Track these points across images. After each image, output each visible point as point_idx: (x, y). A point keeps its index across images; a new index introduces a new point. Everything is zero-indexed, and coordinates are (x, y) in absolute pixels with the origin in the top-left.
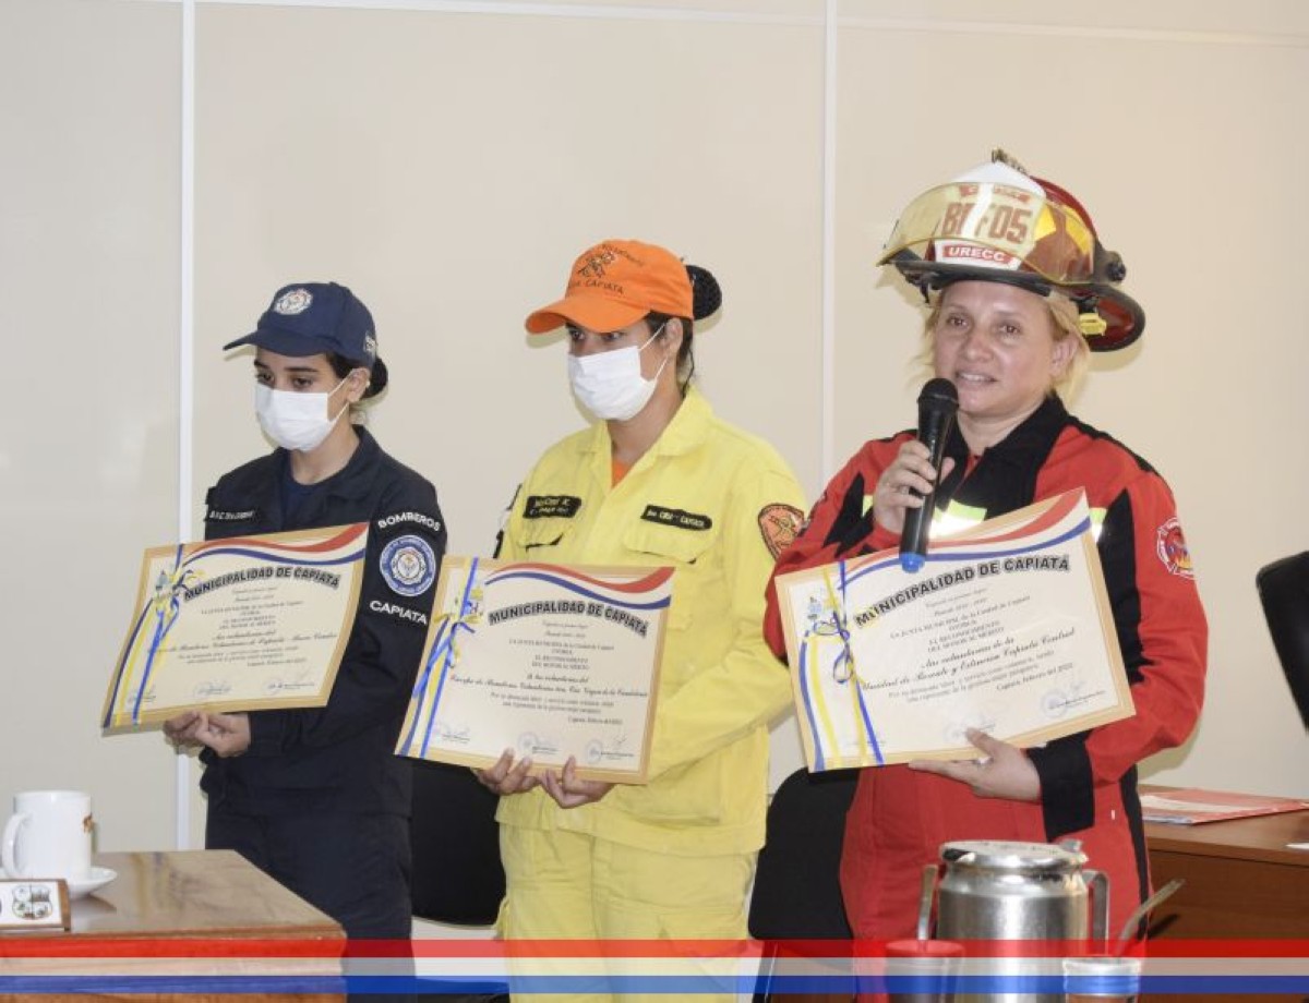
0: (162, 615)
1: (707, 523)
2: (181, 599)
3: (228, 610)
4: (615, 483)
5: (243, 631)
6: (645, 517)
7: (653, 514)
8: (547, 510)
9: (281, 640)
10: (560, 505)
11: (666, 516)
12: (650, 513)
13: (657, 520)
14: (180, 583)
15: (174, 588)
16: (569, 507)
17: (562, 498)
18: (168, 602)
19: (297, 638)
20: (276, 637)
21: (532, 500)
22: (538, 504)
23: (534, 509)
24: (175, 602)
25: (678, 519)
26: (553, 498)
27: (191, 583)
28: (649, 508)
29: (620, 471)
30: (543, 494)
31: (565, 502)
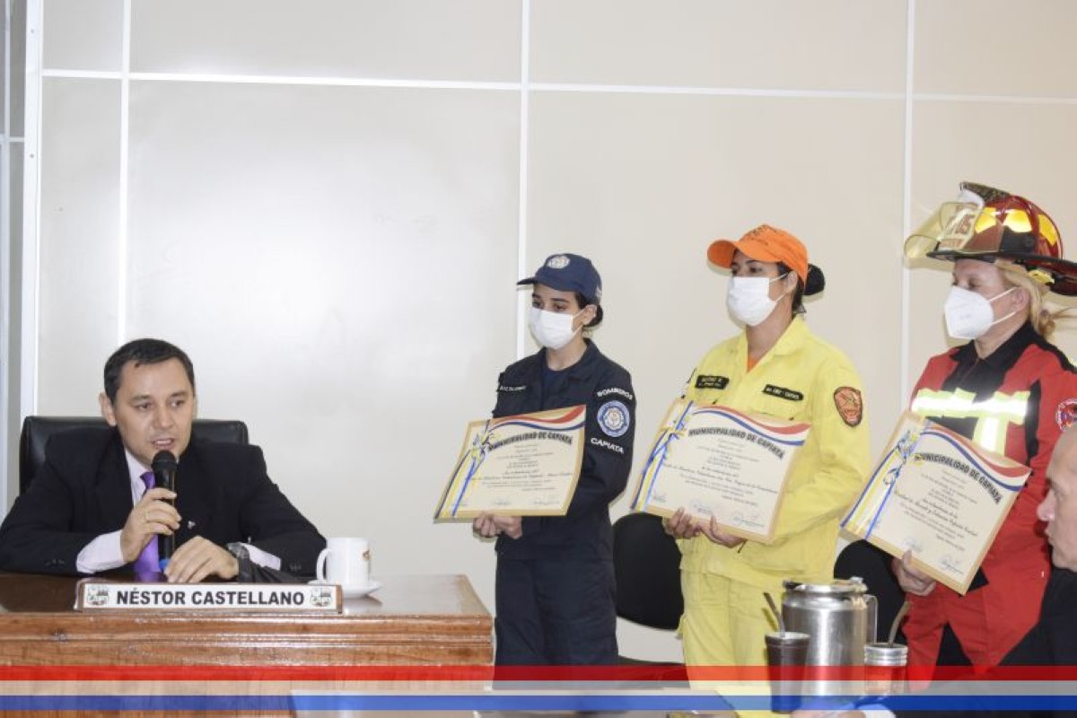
0: (475, 458)
1: (801, 397)
2: (486, 450)
3: (512, 457)
4: (749, 370)
5: (519, 470)
6: (765, 391)
7: (770, 390)
8: (709, 384)
9: (541, 476)
10: (716, 382)
11: (777, 391)
12: (768, 390)
13: (771, 393)
14: (486, 442)
15: (483, 444)
16: (722, 383)
17: (718, 377)
18: (479, 452)
19: (550, 475)
20: (538, 474)
21: (700, 378)
22: (704, 380)
23: (701, 383)
24: (483, 452)
25: (784, 393)
26: (712, 377)
27: (492, 441)
28: (768, 386)
29: (752, 363)
30: (707, 374)
31: (720, 380)
